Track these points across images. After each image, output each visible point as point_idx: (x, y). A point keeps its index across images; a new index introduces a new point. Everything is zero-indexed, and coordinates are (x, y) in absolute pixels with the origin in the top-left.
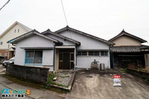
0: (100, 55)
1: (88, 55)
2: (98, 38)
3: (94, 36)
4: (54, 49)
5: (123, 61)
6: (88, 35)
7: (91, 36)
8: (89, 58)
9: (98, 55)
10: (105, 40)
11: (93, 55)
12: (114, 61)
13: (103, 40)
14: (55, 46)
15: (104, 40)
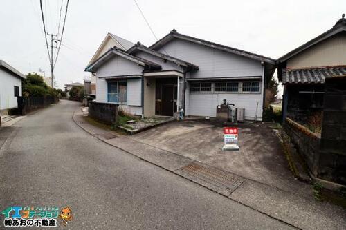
0: (240, 90)
1: (212, 90)
2: (236, 50)
3: (225, 47)
4: (142, 78)
5: (314, 106)
6: (213, 46)
7: (219, 48)
8: (215, 96)
9: (236, 90)
10: (251, 52)
11: (224, 90)
12: (288, 106)
13: (246, 53)
14: (144, 72)
15: (249, 53)
